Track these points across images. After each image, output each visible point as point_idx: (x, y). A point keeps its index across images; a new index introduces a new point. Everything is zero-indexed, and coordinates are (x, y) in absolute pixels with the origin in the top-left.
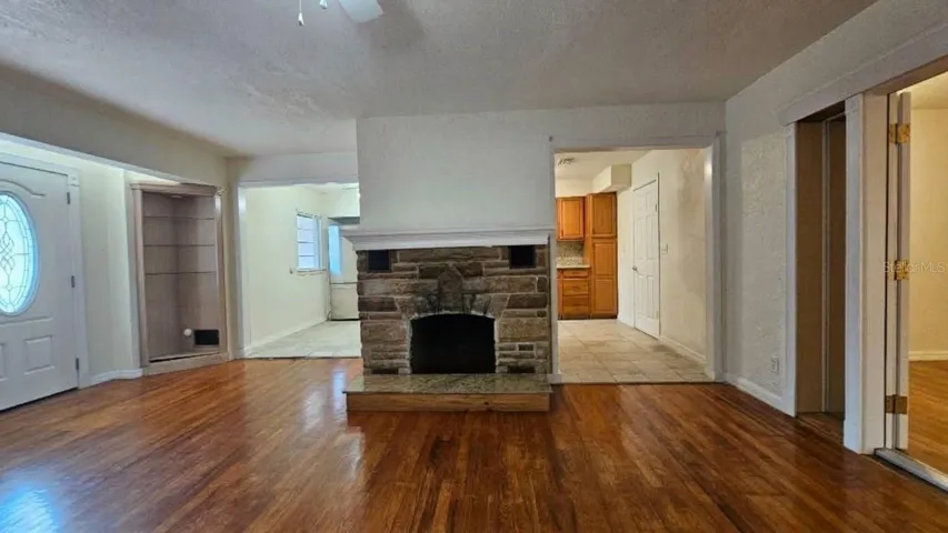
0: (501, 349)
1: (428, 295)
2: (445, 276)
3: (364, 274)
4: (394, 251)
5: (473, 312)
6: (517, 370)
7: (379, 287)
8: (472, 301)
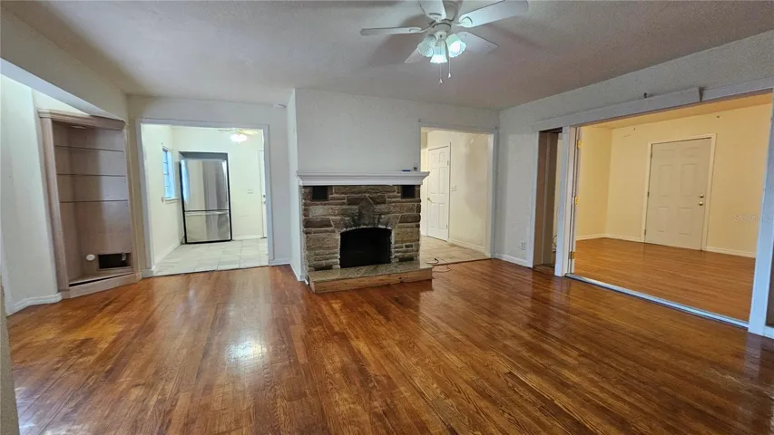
0: (396, 248)
1: (352, 216)
2: (363, 204)
3: (309, 202)
4: (331, 186)
5: (380, 226)
6: (402, 260)
7: (319, 211)
8: (379, 218)
